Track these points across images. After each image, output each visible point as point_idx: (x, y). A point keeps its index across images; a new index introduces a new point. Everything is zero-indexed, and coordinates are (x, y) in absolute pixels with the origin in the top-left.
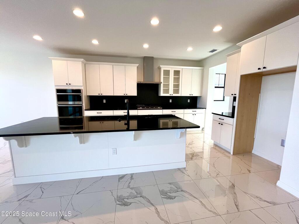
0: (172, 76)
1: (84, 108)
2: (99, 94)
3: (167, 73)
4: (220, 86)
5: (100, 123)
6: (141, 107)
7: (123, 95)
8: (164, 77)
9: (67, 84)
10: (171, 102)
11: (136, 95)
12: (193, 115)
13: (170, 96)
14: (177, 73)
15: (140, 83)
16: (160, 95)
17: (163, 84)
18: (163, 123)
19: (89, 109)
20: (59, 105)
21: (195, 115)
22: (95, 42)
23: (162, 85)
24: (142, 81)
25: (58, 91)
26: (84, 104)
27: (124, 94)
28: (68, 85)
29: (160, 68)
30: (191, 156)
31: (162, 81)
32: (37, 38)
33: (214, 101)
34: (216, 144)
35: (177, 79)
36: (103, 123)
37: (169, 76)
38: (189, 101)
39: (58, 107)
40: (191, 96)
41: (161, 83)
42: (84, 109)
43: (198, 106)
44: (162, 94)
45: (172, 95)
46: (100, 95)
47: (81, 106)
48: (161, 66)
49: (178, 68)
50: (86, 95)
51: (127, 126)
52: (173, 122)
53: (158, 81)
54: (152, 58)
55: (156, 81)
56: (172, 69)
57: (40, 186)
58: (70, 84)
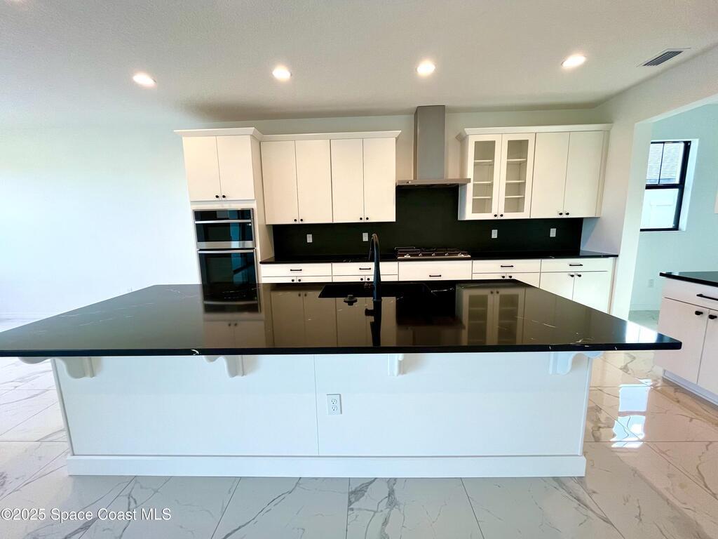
0: (501, 157)
1: (259, 257)
2: (295, 220)
3: (486, 150)
4: (662, 182)
5: (300, 295)
6: (407, 252)
7: (358, 221)
8: (475, 165)
9: (217, 197)
10: (496, 237)
11: (394, 220)
12: (572, 276)
13: (496, 218)
14: (518, 148)
15: (405, 184)
16: (464, 216)
17: (474, 185)
18: (471, 297)
19: (273, 260)
20: (201, 250)
21: (580, 276)
22: (281, 73)
23: (470, 187)
24: (409, 178)
25: (199, 215)
26: (258, 248)
27: (361, 219)
28: (221, 198)
29: (462, 139)
30: (592, 425)
31: (470, 174)
32: (143, 79)
33: (642, 230)
34: (672, 379)
35: (518, 168)
36: (306, 295)
37: (493, 158)
38: (553, 233)
39: (200, 254)
40: (564, 216)
41: (469, 180)
42: (259, 260)
43: (584, 248)
44: (469, 213)
45: (502, 215)
46: (297, 223)
47: (253, 253)
48: (468, 130)
49: (519, 133)
50: (263, 223)
51: (372, 319)
52: (501, 296)
53: (457, 177)
54: (441, 109)
55: (451, 176)
56: (501, 138)
57: (127, 491)
58: (224, 197)
